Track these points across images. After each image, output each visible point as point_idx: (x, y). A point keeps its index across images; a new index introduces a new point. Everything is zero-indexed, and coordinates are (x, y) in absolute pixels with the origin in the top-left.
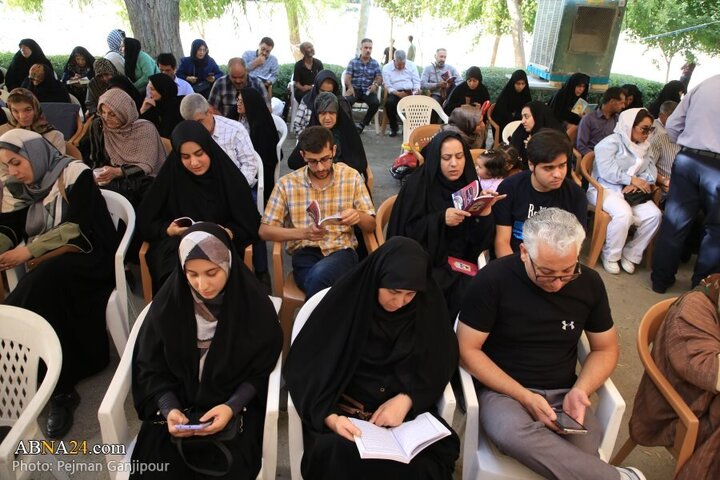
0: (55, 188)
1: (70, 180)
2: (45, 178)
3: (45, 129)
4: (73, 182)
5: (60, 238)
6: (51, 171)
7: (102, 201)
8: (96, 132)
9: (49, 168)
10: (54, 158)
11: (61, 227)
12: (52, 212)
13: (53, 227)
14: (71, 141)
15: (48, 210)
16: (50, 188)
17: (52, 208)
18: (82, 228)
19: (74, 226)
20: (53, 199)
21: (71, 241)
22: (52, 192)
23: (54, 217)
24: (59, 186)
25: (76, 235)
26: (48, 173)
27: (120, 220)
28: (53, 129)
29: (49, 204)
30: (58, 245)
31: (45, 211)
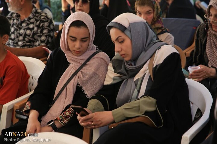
0: (146, 67)
1: (158, 61)
2: (140, 57)
3: (160, 31)
4: (161, 62)
5: (138, 109)
6: (146, 51)
7: (185, 88)
8: (201, 35)
9: (144, 49)
10: (151, 41)
11: (142, 99)
12: (138, 86)
13: (137, 98)
14: (185, 51)
15: (136, 85)
16: (142, 66)
17: (139, 83)
18: (158, 104)
19: (152, 100)
20: (142, 75)
21: (147, 113)
22: (142, 70)
23: (139, 91)
24: (149, 65)
25: (152, 109)
26: (143, 53)
27: (199, 110)
28: (166, 31)
29: (138, 80)
30: (136, 114)
31: (134, 85)
